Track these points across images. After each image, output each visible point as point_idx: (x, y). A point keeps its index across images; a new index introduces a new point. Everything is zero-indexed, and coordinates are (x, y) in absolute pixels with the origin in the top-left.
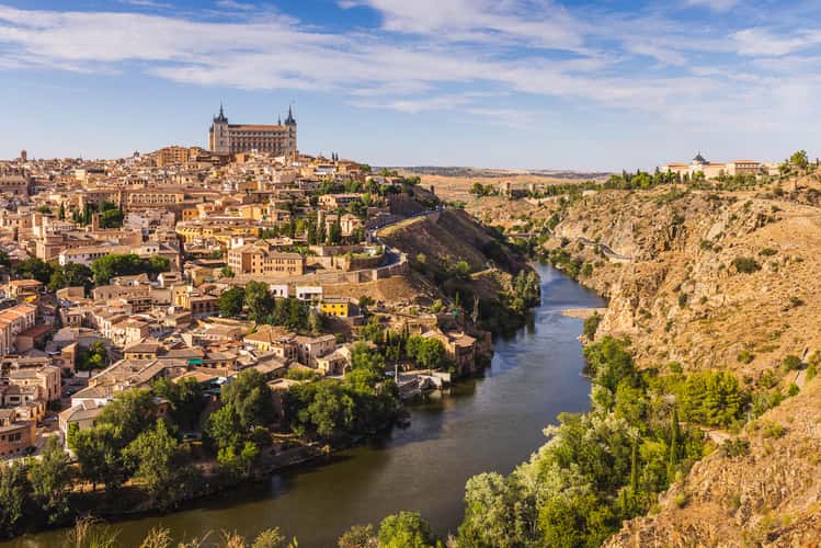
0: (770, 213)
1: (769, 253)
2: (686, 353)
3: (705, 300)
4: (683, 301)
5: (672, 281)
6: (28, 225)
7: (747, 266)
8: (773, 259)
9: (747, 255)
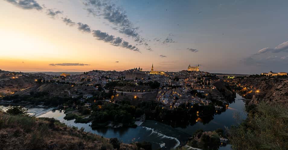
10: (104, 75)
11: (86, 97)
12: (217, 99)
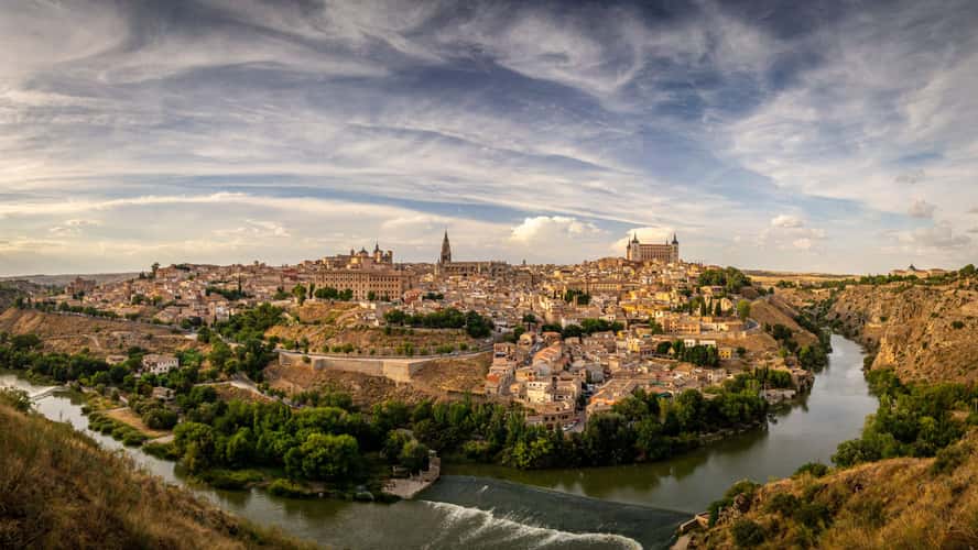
0: (967, 297)
1: (970, 318)
2: (929, 373)
3: (937, 344)
4: (925, 346)
5: (915, 336)
6: (537, 301)
7: (958, 325)
8: (972, 321)
9: (958, 320)
10: (214, 282)
11: (155, 365)
12: (771, 364)
